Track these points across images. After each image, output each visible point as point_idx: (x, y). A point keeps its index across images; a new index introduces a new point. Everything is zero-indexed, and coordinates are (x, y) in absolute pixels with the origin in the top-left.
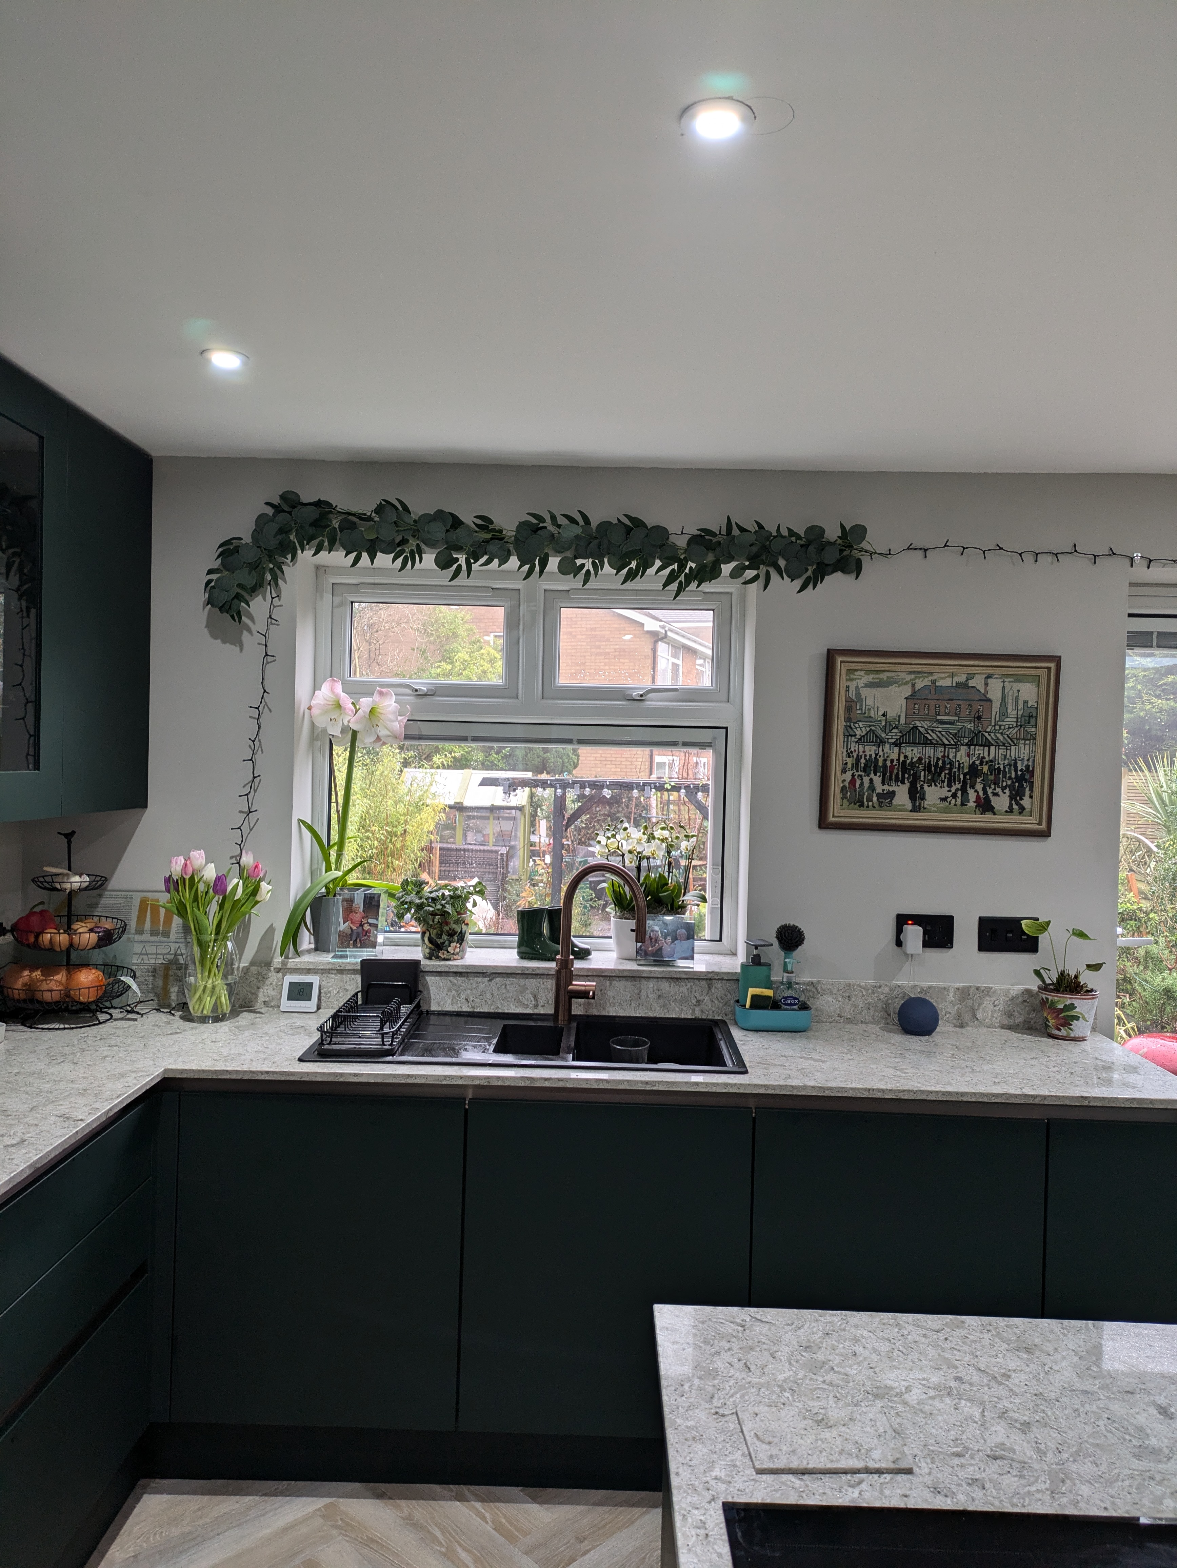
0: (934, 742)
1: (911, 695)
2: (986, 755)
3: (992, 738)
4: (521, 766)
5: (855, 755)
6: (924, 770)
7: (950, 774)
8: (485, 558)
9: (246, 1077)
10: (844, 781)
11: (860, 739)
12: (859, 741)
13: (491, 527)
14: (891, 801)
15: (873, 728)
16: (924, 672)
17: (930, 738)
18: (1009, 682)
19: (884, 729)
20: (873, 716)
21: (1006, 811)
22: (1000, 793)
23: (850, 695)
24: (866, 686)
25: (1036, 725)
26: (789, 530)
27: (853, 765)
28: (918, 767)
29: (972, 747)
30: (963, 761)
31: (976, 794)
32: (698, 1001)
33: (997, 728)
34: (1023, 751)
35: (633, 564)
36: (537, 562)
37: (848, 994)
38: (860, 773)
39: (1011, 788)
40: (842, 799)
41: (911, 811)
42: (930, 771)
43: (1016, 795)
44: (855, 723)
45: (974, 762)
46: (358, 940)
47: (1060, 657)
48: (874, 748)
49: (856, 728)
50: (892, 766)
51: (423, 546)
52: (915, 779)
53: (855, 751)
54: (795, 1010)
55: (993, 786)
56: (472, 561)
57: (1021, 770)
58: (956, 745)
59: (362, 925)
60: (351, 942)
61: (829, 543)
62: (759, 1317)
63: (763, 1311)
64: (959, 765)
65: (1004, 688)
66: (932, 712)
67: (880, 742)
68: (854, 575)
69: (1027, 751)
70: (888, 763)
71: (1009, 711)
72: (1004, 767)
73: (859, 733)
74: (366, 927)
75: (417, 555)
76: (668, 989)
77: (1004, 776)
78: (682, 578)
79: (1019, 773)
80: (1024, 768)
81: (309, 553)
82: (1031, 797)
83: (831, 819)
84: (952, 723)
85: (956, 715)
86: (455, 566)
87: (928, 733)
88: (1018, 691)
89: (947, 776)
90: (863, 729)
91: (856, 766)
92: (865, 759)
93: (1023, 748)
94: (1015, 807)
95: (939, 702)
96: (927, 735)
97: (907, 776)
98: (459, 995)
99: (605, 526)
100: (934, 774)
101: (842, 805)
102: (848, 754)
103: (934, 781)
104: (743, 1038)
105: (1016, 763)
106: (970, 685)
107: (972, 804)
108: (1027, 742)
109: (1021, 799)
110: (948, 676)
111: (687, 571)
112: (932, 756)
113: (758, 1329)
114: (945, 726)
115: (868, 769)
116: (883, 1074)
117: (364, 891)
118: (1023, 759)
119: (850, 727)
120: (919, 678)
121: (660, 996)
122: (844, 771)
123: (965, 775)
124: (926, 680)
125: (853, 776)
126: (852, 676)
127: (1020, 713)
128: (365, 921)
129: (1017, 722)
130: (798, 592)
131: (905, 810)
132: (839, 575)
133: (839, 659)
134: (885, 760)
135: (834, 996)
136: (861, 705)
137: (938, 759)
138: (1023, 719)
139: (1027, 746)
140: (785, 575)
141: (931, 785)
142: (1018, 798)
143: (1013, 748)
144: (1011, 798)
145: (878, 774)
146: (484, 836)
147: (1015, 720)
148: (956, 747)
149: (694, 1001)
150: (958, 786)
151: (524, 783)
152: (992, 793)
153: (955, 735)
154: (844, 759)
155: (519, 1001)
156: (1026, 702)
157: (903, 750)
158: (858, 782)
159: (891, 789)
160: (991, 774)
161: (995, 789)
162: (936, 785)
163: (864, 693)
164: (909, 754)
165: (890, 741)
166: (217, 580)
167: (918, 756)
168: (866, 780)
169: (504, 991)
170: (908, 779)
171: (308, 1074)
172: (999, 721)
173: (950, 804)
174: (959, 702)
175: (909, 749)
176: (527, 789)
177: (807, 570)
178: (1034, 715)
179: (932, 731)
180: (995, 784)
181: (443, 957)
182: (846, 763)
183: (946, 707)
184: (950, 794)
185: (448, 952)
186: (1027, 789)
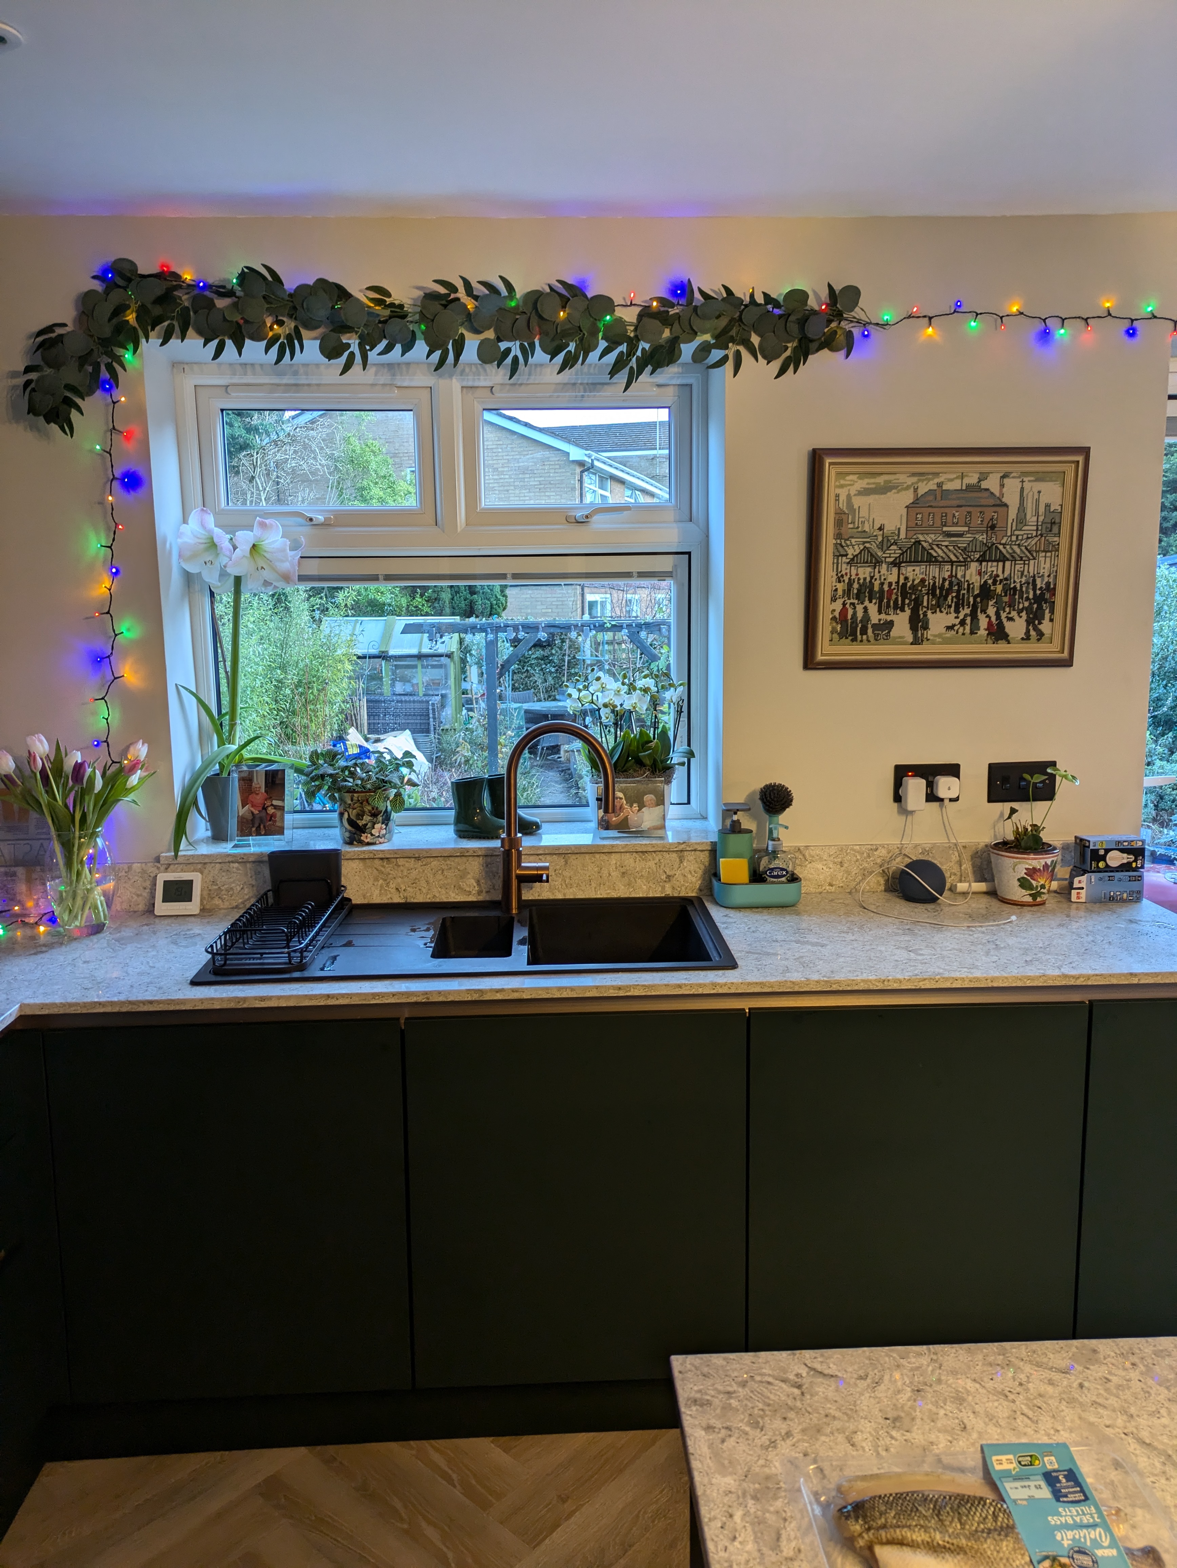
0: (940, 559)
1: (913, 503)
2: (1000, 572)
3: (1007, 551)
4: (448, 610)
5: (846, 579)
6: (928, 594)
7: (957, 597)
8: (384, 343)
9: (124, 1010)
10: (834, 610)
11: (852, 559)
12: (851, 563)
13: (388, 300)
14: (889, 632)
15: (867, 545)
16: (928, 474)
17: (935, 554)
18: (1029, 481)
19: (881, 546)
20: (867, 530)
21: (1023, 639)
22: (1016, 617)
23: (841, 505)
24: (860, 493)
25: (1059, 533)
26: (766, 295)
27: (844, 591)
28: (921, 591)
29: (984, 564)
30: (973, 580)
31: (987, 620)
32: (669, 877)
33: (1014, 538)
34: (1043, 566)
35: (572, 347)
36: (450, 347)
37: (839, 860)
38: (852, 601)
39: (1028, 610)
40: (832, 633)
41: (912, 644)
42: (934, 595)
43: (1034, 619)
44: (846, 540)
45: (986, 582)
46: (262, 827)
47: (1089, 448)
48: (869, 570)
49: (848, 546)
50: (890, 591)
51: (303, 332)
52: (917, 604)
53: (846, 574)
54: (783, 883)
55: (1007, 610)
56: (368, 348)
57: (1041, 588)
58: (965, 562)
59: (265, 808)
60: (254, 829)
61: (814, 312)
62: (818, 1367)
63: (822, 1355)
64: (969, 585)
65: (1022, 489)
66: (938, 523)
67: (876, 562)
68: (842, 353)
69: (1048, 565)
70: (886, 587)
71: (1028, 517)
72: (1021, 586)
73: (851, 552)
74: (271, 811)
75: (296, 342)
76: (633, 865)
77: (1021, 597)
78: (633, 363)
79: (1038, 592)
80: (1044, 586)
81: (155, 341)
82: (1051, 620)
83: (820, 658)
84: (961, 535)
85: (966, 525)
86: (346, 354)
87: (932, 549)
88: (1039, 492)
89: (955, 600)
90: (856, 547)
91: (848, 592)
92: (858, 583)
93: (1043, 562)
94: (1033, 633)
95: (946, 510)
96: (932, 551)
97: (907, 601)
98: (388, 885)
99: (535, 298)
100: (939, 598)
101: (831, 640)
102: (839, 578)
103: (939, 606)
104: (725, 919)
105: (1034, 581)
106: (982, 487)
107: (982, 632)
108: (1049, 554)
109: (1040, 623)
110: (957, 478)
111: (639, 353)
112: (937, 576)
113: (820, 1389)
114: (953, 539)
115: (862, 596)
116: (896, 958)
117: (266, 767)
118: (1043, 575)
119: (841, 545)
120: (923, 481)
121: (623, 873)
122: (834, 599)
123: (975, 597)
124: (931, 482)
125: (844, 604)
126: (842, 482)
127: (1041, 519)
128: (268, 803)
129: (1037, 530)
130: (776, 378)
131: (905, 643)
132: (825, 352)
133: (828, 461)
134: (882, 584)
135: (825, 863)
136: (854, 517)
137: (944, 580)
138: (1044, 526)
139: (1048, 560)
140: (759, 357)
141: (936, 612)
142: (1037, 622)
143: (1032, 562)
144: (1029, 622)
145: (874, 601)
146: (413, 685)
147: (1035, 528)
148: (965, 563)
149: (664, 877)
150: (967, 611)
151: (452, 628)
152: (1007, 617)
153: (964, 550)
154: (834, 584)
155: (460, 888)
156: (1048, 506)
157: (903, 570)
158: (850, 612)
159: (889, 618)
160: (1006, 595)
161: (1009, 613)
162: (941, 612)
163: (857, 502)
164: (911, 576)
165: (888, 560)
166: (38, 381)
167: (921, 576)
168: (860, 609)
169: (441, 877)
170: (909, 605)
171: (202, 1001)
172: (1016, 530)
173: (957, 633)
174: (969, 509)
175: (910, 569)
176: (456, 636)
177: (786, 348)
178: (1057, 521)
179: (937, 545)
180: (1010, 606)
181: (366, 841)
182: (836, 590)
183: (954, 516)
184: (957, 621)
185: (372, 835)
186: (1047, 611)
